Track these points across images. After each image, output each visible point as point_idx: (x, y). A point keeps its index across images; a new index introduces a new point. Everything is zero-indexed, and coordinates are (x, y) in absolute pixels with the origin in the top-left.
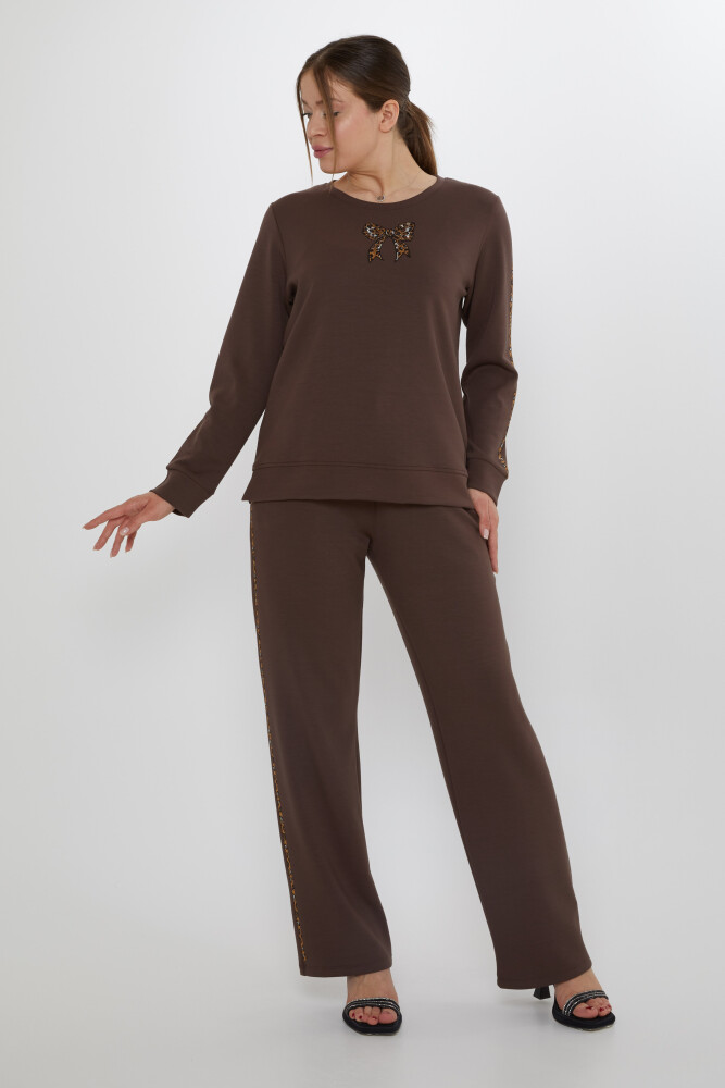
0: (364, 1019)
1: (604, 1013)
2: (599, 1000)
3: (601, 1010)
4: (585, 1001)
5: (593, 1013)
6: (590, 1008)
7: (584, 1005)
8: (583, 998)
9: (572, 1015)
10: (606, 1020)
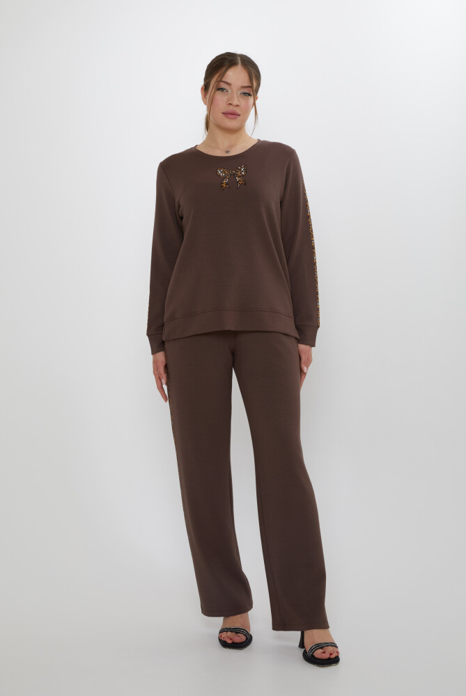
0: (225, 639)
1: (333, 656)
2: (330, 649)
3: (331, 654)
4: (322, 648)
5: (326, 656)
6: (324, 653)
7: (320, 651)
8: (320, 646)
9: (313, 656)
10: (334, 661)
